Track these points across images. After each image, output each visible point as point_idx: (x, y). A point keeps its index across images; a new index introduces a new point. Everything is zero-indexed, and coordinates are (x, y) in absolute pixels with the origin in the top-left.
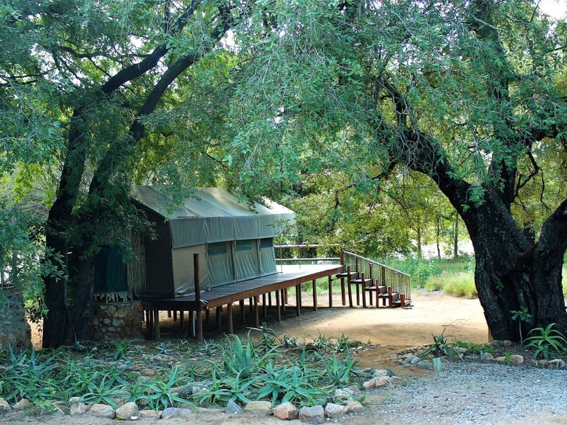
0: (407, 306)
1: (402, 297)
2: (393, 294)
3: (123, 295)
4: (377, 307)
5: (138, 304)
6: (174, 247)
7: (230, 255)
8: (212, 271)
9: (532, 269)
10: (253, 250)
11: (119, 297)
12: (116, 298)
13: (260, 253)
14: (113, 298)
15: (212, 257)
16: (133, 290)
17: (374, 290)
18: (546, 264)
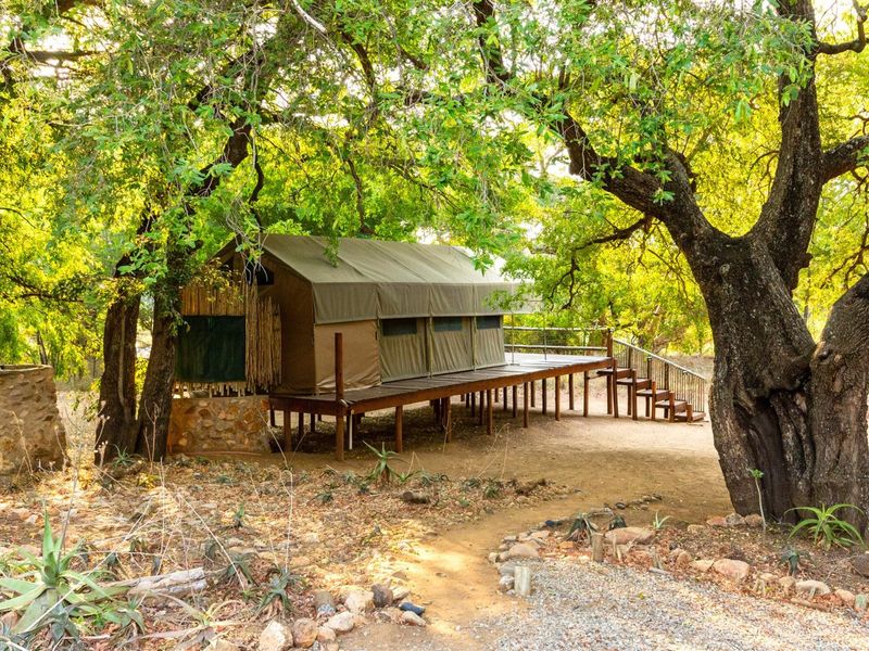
0: (697, 420)
1: (688, 408)
2: (676, 403)
3: (236, 386)
4: (653, 419)
5: (263, 399)
6: (319, 322)
7: (423, 338)
8: (389, 360)
9: (809, 390)
10: (464, 331)
11: (231, 389)
12: (225, 390)
13: (475, 336)
14: (221, 390)
15: (391, 338)
16: (256, 381)
17: (651, 395)
18: (834, 380)
